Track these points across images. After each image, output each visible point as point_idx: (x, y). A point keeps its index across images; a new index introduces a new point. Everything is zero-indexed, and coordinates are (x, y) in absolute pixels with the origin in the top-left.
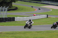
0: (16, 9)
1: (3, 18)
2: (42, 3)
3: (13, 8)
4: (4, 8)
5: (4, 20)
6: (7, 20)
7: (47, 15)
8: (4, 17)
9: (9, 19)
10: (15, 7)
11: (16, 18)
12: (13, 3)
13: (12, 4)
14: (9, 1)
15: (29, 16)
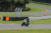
1: (18, 18)
3: (26, 9)
4: (19, 9)
5: (19, 19)
6: (22, 19)
8: (19, 16)
9: (23, 19)
10: (28, 8)
12: (26, 4)
13: (25, 5)
14: (23, 3)
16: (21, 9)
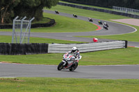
0: (51, 24)
1: (19, 46)
2: (113, 13)
3: (45, 22)
4: (23, 20)
5: (22, 50)
6: (30, 49)
7: (126, 42)
8: (22, 42)
9: (34, 48)
11: (50, 45)
12: (45, 9)
13: (42, 11)
14: (35, 5)
15: (81, 42)
16: (29, 22)
